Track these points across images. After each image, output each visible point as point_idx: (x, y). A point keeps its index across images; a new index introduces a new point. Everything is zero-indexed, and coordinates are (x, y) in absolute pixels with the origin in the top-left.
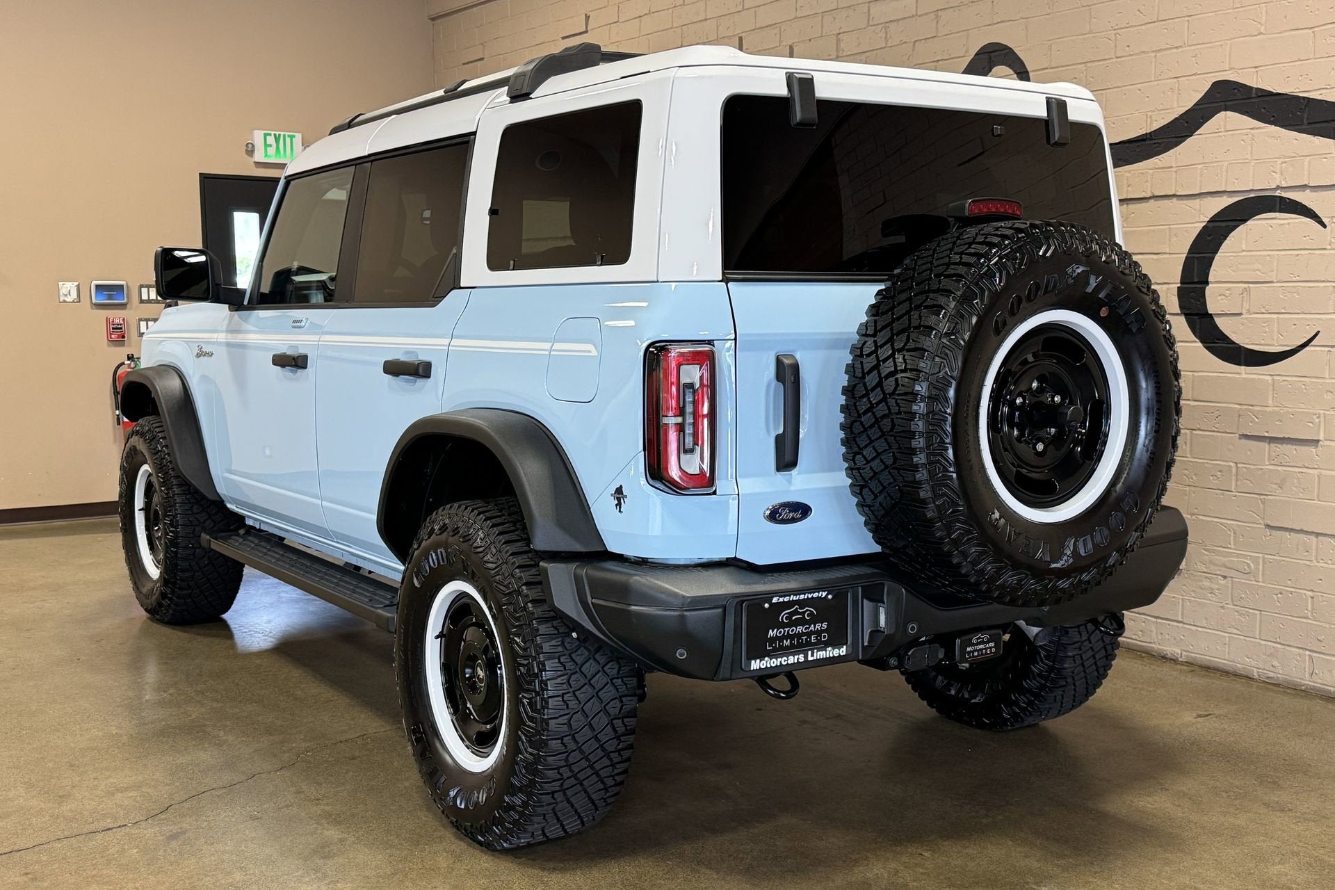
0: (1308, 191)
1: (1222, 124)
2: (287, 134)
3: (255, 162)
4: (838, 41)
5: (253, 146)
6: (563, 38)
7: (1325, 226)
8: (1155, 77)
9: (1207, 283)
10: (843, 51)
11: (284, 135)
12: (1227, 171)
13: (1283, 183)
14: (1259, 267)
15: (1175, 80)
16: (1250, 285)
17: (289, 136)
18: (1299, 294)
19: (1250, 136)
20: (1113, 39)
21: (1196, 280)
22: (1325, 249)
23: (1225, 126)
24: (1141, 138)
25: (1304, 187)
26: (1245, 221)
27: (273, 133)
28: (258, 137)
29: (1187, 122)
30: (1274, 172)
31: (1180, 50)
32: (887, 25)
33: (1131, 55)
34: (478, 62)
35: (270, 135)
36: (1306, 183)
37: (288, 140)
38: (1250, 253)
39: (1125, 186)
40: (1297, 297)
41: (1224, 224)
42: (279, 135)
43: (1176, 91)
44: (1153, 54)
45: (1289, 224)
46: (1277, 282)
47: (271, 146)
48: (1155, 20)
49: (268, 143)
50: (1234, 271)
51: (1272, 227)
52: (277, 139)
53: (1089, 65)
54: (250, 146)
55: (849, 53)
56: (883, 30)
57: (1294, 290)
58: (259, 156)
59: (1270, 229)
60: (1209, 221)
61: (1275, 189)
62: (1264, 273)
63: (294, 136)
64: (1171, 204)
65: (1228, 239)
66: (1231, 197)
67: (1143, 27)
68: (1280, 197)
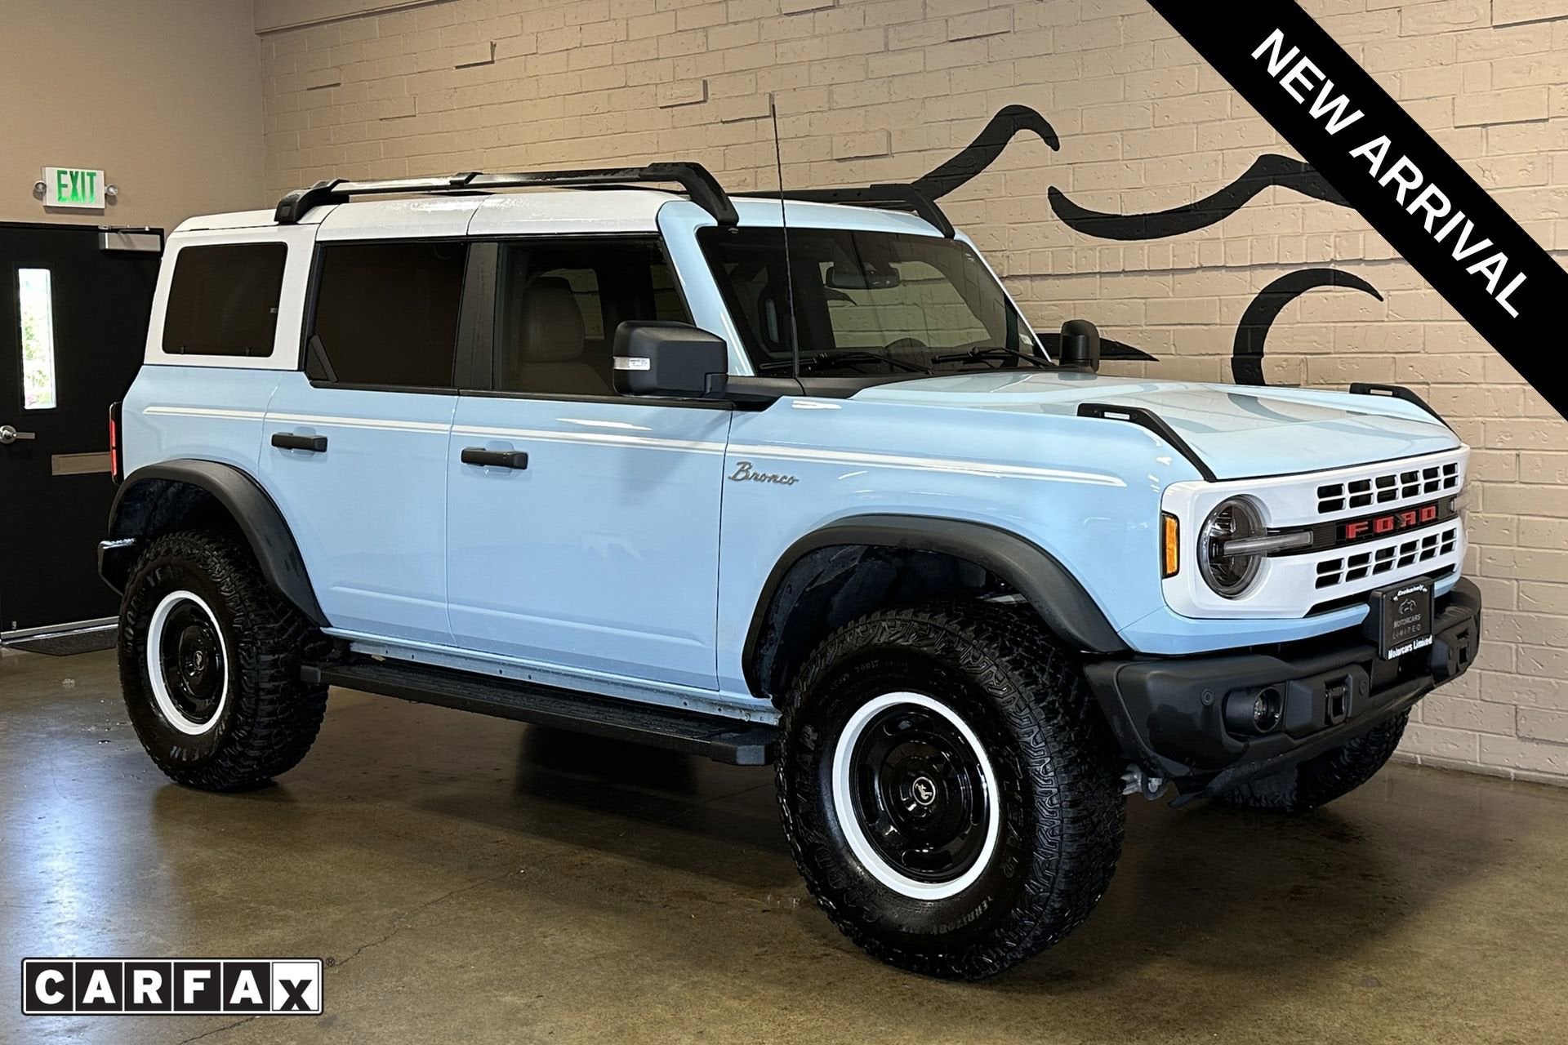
0: (1363, 265)
1: (1271, 198)
2: (86, 171)
3: (46, 207)
4: (831, 93)
5: (45, 186)
6: (457, 67)
7: (1381, 299)
8: (1197, 148)
9: (1262, 354)
10: (837, 103)
11: (83, 173)
12: (1279, 244)
13: (1338, 256)
14: (1316, 338)
15: (1219, 152)
16: (1308, 357)
17: (88, 174)
18: (1358, 365)
19: (1300, 209)
20: (1151, 108)
21: (1250, 351)
22: (1383, 321)
23: (1274, 200)
24: (1185, 209)
25: (1361, 260)
26: (1299, 293)
27: (68, 170)
28: (50, 175)
29: (1234, 195)
30: (1327, 246)
31: (1223, 122)
32: (891, 79)
33: (1171, 125)
34: (332, 88)
35: (65, 173)
36: (1361, 257)
37: (87, 178)
38: (1305, 325)
39: (1171, 256)
40: (1356, 367)
41: (1277, 296)
42: (77, 173)
43: (1221, 163)
44: (1195, 126)
45: (1344, 296)
46: (1335, 353)
47: (66, 186)
48: (1196, 91)
49: (63, 182)
50: (1290, 343)
51: (1326, 299)
52: (74, 178)
53: (1124, 133)
54: (41, 186)
55: (844, 106)
56: (885, 85)
57: (1354, 361)
58: (51, 200)
59: (1325, 301)
60: (1260, 293)
61: (1330, 263)
62: (1321, 345)
63: (95, 174)
64: (1220, 275)
65: (1282, 310)
66: (1283, 269)
67: (1183, 98)
68: (1335, 271)
